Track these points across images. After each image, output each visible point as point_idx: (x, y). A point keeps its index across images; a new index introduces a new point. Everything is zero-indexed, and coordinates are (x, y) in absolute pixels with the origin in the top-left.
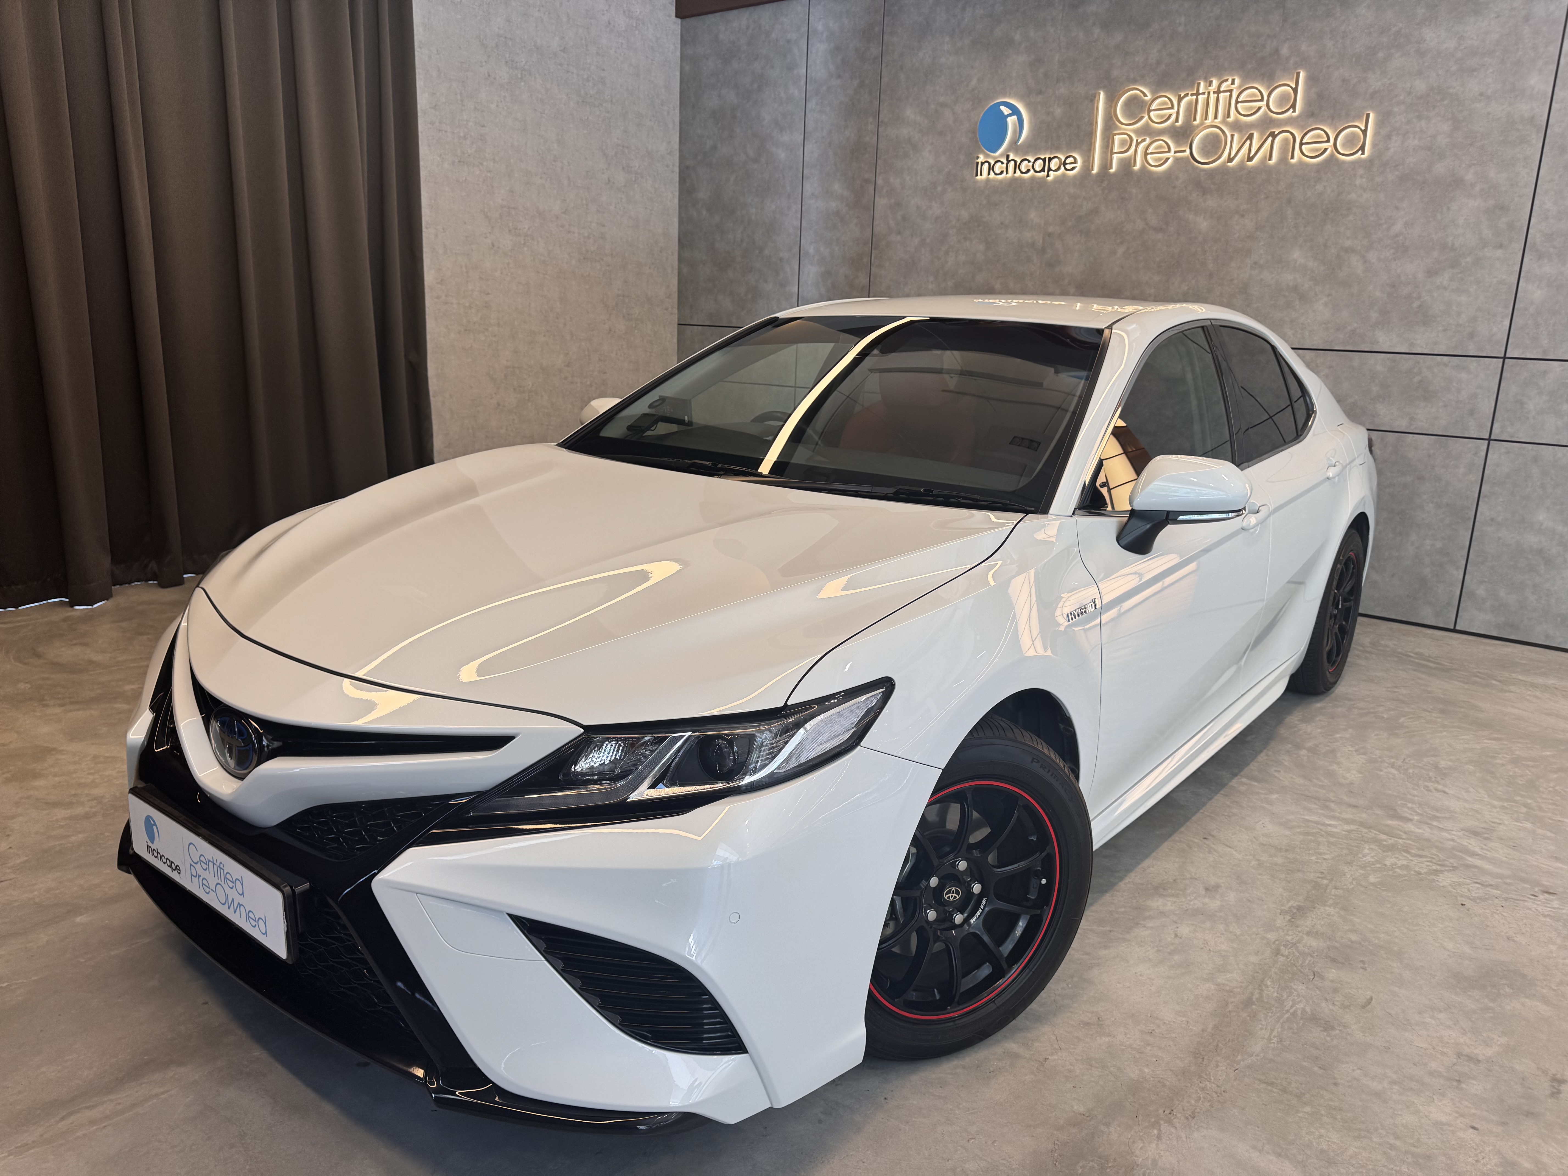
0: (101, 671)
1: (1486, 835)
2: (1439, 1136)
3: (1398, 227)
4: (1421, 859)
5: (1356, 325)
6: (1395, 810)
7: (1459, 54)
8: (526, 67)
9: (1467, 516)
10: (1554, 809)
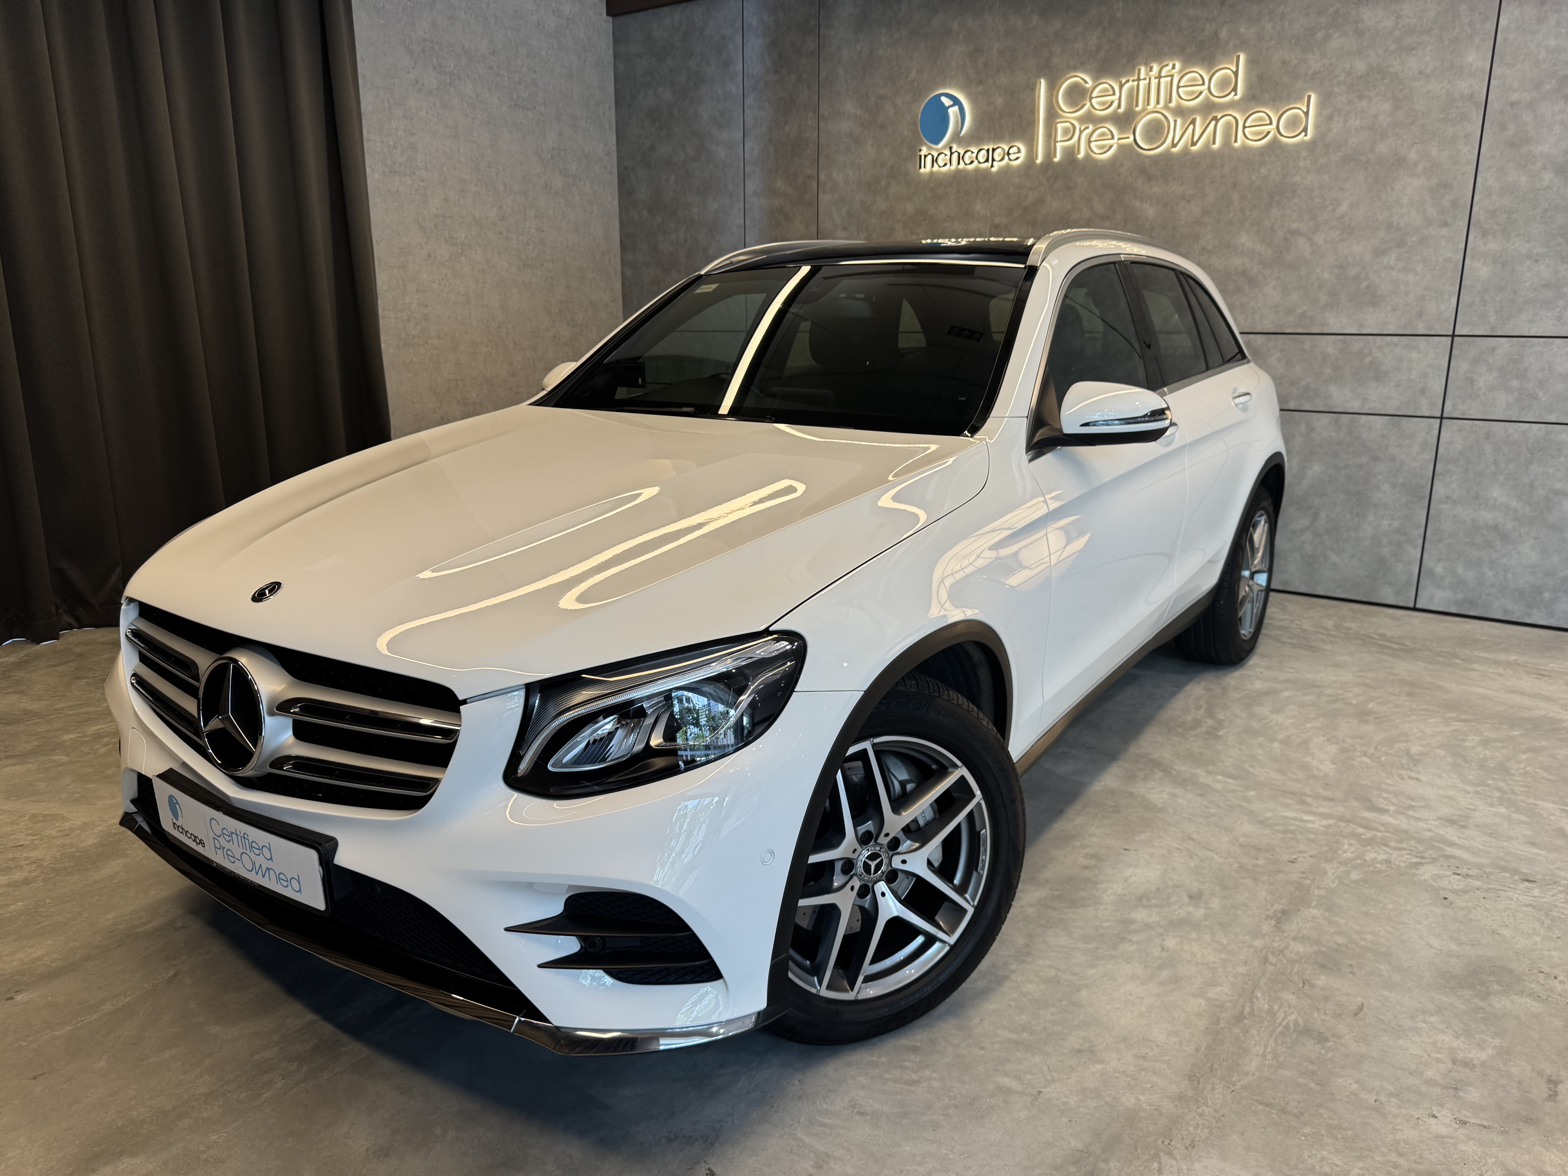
0: (38, 720)
1: (1461, 823)
2: (1441, 1150)
3: (1344, 208)
4: (1401, 852)
5: (1305, 308)
6: (1371, 801)
7: (1397, 33)
8: (455, 72)
9: (1422, 495)
10: (1526, 792)
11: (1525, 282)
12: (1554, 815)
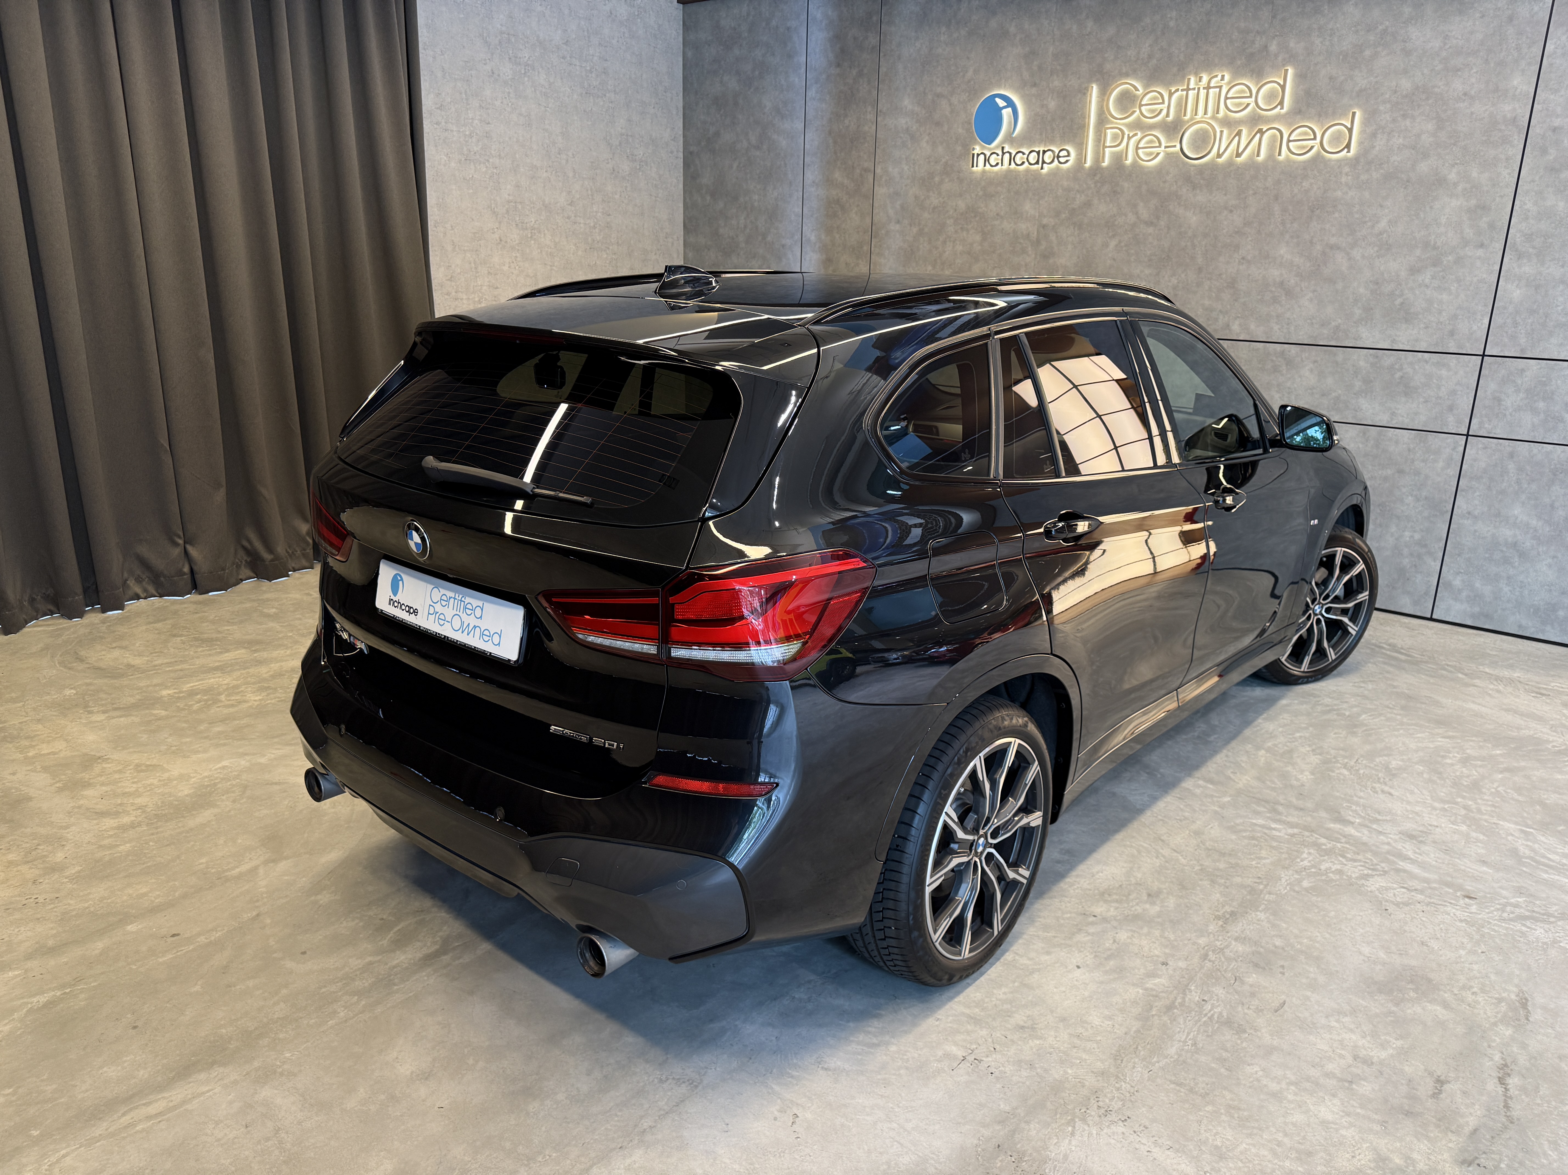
0: (140, 675)
1: (1421, 839)
2: (1324, 1133)
3: (1383, 224)
4: (1356, 864)
5: (1340, 321)
6: (1339, 813)
7: (1444, 54)
8: (529, 62)
9: (1445, 509)
10: (1492, 811)
11: (1557, 306)
12: (1512, 835)
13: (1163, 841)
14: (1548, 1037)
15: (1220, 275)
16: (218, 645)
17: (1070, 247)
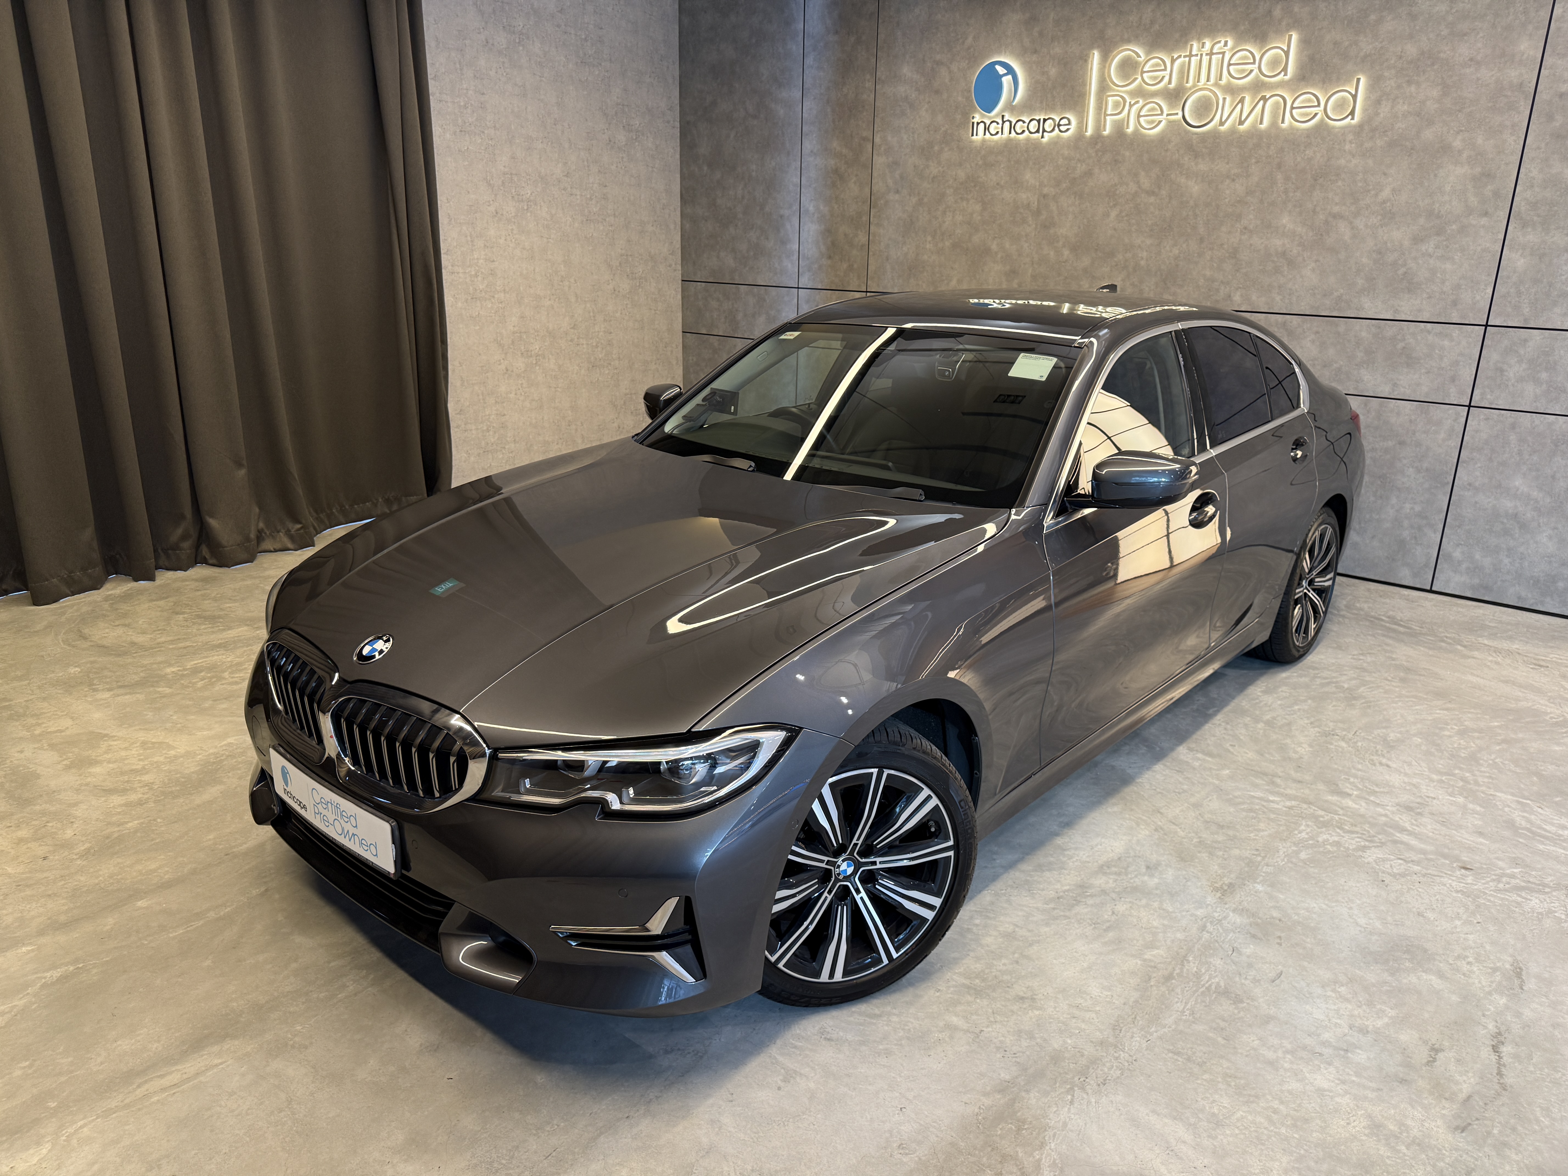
0: (144, 653)
1: (1418, 810)
2: (1319, 1101)
3: (1386, 193)
4: (1353, 836)
5: (1342, 291)
6: (1337, 785)
7: (1450, 18)
8: (524, 31)
9: (1446, 481)
10: (1489, 783)
11: (1562, 275)
12: (1509, 807)
13: (1161, 813)
14: (1541, 1005)
15: (1222, 245)
16: (220, 622)
17: (1070, 217)
